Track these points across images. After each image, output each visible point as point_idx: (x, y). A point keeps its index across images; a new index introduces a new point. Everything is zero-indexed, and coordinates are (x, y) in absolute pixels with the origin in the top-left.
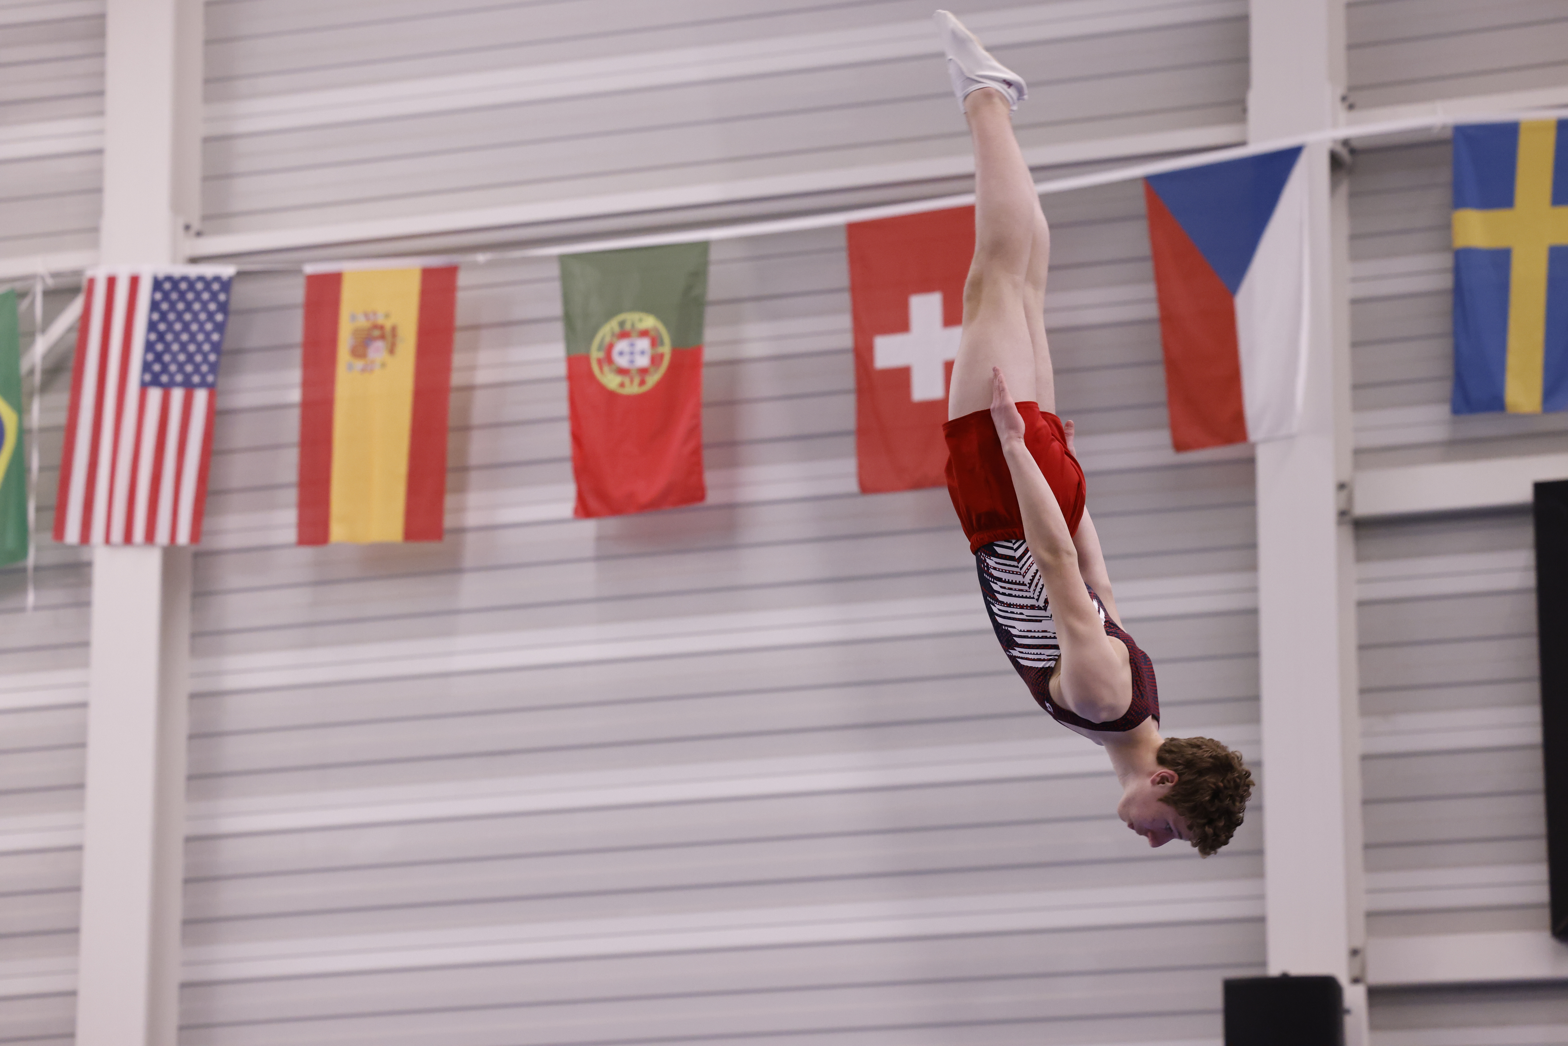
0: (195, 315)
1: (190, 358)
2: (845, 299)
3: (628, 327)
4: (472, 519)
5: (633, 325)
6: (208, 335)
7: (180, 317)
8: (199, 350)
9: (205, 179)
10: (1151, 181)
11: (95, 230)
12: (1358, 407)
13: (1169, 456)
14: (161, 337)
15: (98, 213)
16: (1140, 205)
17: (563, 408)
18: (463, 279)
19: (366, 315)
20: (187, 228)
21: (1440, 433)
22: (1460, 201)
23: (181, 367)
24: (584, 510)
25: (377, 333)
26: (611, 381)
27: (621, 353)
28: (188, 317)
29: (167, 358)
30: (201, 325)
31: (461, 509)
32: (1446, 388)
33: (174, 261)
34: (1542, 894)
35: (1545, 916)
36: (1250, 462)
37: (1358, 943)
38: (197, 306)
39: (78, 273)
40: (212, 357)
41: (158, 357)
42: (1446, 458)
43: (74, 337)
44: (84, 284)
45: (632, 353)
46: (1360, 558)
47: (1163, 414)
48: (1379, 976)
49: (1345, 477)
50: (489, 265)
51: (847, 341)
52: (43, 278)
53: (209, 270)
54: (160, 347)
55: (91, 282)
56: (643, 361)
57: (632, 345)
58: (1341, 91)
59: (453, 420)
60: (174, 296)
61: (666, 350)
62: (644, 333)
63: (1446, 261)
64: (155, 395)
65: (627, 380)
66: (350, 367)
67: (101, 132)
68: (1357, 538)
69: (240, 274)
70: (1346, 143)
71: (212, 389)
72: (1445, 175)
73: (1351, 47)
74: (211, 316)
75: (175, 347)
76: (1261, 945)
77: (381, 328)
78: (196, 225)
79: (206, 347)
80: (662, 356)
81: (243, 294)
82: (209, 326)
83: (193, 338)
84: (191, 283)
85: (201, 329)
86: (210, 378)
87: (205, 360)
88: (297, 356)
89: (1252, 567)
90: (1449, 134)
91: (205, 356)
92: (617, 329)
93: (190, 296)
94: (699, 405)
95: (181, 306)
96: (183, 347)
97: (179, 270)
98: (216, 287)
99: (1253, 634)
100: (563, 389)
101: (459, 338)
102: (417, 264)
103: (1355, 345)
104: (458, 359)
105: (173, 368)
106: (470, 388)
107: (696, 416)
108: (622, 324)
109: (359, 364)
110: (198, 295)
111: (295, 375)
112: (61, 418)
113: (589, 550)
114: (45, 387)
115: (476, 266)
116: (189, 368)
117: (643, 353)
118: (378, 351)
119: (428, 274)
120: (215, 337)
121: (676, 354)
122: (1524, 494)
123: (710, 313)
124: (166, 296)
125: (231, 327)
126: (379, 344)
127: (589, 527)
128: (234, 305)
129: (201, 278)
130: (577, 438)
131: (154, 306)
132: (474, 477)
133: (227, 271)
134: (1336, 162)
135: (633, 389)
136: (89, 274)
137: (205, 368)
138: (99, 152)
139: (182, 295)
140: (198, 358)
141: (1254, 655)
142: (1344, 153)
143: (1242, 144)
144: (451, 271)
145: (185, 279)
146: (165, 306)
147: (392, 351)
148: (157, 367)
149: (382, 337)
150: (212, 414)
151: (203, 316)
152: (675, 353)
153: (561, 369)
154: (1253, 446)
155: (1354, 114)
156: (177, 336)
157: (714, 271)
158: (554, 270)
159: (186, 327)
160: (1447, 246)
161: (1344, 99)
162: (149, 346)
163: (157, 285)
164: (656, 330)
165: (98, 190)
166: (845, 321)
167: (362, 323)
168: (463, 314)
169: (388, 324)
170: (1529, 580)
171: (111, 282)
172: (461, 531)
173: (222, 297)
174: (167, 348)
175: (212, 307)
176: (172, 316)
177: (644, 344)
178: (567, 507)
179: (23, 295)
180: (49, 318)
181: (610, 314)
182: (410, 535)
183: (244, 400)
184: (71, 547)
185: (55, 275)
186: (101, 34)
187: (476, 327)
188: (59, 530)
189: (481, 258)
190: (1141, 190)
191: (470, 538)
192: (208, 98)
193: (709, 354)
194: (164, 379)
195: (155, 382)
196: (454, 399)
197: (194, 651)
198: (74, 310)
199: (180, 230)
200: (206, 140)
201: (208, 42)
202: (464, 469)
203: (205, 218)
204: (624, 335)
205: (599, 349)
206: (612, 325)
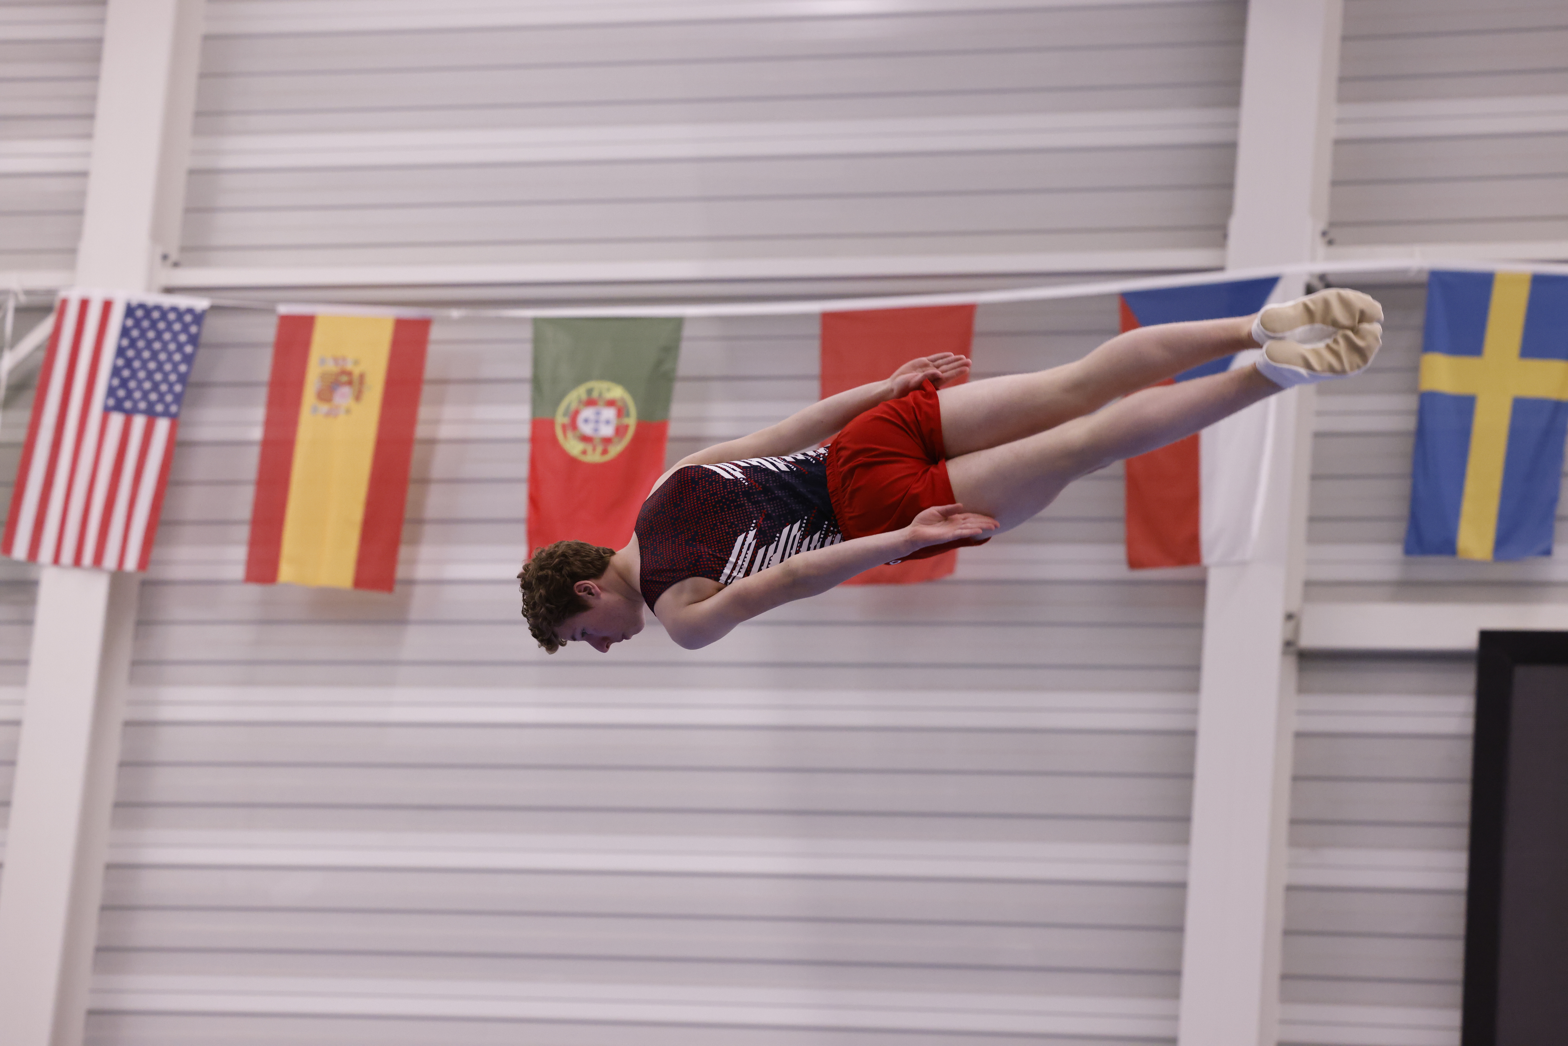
0: (165, 345)
1: (156, 387)
2: (814, 387)
4: (422, 572)
5: (600, 395)
6: (175, 365)
7: (149, 344)
8: (165, 379)
9: (187, 211)
10: (1127, 297)
11: (73, 251)
12: (1312, 539)
13: (1123, 572)
14: (128, 363)
15: (77, 234)
16: (1114, 320)
17: (523, 470)
18: (436, 333)
19: (336, 360)
20: (165, 257)
21: (1391, 573)
22: (1429, 345)
23: (145, 395)
25: (345, 378)
26: (574, 447)
27: (586, 421)
28: (157, 346)
29: (132, 384)
30: (170, 355)
31: (413, 562)
32: (1400, 529)
33: (149, 289)
36: (1201, 584)
38: (167, 336)
39: (51, 292)
40: (178, 388)
41: (124, 383)
42: (1395, 598)
43: (41, 355)
44: (57, 304)
45: (597, 422)
46: (1302, 690)
47: (1119, 530)
49: (1294, 608)
50: (463, 321)
52: (16, 294)
53: (183, 302)
54: (126, 373)
55: (64, 302)
56: (607, 431)
57: (598, 413)
58: (1322, 226)
59: (414, 471)
60: (146, 324)
61: (631, 421)
62: (611, 403)
63: (1411, 402)
64: (116, 420)
65: (589, 448)
66: (315, 410)
67: (87, 155)
68: (1301, 669)
69: (214, 308)
70: (1321, 275)
71: (174, 419)
72: (1417, 318)
73: (1335, 183)
74: (180, 347)
75: (142, 375)
77: (349, 374)
78: (174, 256)
79: (173, 377)
80: (626, 427)
81: (214, 328)
82: (177, 357)
83: (160, 368)
84: (164, 313)
85: (170, 359)
86: (174, 409)
87: (171, 390)
88: (262, 394)
89: (1194, 688)
90: (1424, 278)
91: (171, 385)
92: (584, 397)
93: (162, 325)
95: (151, 334)
96: (150, 375)
97: (153, 299)
99: (1190, 755)
100: (524, 451)
101: (427, 391)
102: (391, 314)
103: (1314, 477)
104: (424, 412)
105: (137, 395)
106: (433, 442)
108: (590, 391)
109: (324, 408)
110: (169, 325)
111: (259, 413)
112: (21, 435)
114: (8, 403)
115: (449, 321)
117: (608, 422)
118: (344, 397)
119: (401, 324)
120: (183, 368)
121: (641, 427)
122: (1469, 641)
123: (679, 388)
124: (137, 324)
125: (199, 360)
126: (346, 390)
128: (204, 339)
129: (174, 309)
130: (534, 501)
131: (125, 332)
132: (429, 530)
133: (201, 303)
135: (594, 457)
136: (63, 294)
137: (169, 398)
138: (84, 174)
139: (154, 325)
140: (164, 388)
141: (1189, 776)
143: (1220, 269)
144: (424, 325)
145: (158, 308)
146: (135, 333)
147: (358, 397)
148: (121, 393)
149: (350, 383)
150: (173, 445)
151: (172, 347)
152: (640, 424)
153: (525, 431)
154: (1206, 569)
155: (1333, 249)
156: (144, 363)
157: (686, 347)
158: (527, 333)
159: (154, 356)
160: (1413, 388)
161: (1324, 234)
162: (116, 372)
163: (130, 311)
164: (623, 400)
165: (79, 213)
167: (331, 367)
168: (432, 368)
169: (356, 371)
170: (1468, 726)
171: (84, 305)
172: (411, 582)
173: (193, 329)
174: (134, 375)
175: (183, 338)
176: (141, 344)
177: (609, 413)
180: (19, 335)
181: (578, 381)
182: (360, 582)
183: (204, 433)
184: (18, 563)
185: (28, 293)
186: (96, 58)
187: (444, 382)
188: (8, 545)
189: (455, 313)
190: (1116, 305)
191: (419, 591)
192: (197, 131)
193: (674, 429)
194: (128, 405)
195: (118, 407)
196: (417, 452)
197: (133, 679)
198: (44, 329)
199: (158, 259)
200: (192, 172)
201: (202, 76)
202: (420, 521)
203: (184, 249)
204: (591, 402)
205: (565, 415)
206: (580, 392)
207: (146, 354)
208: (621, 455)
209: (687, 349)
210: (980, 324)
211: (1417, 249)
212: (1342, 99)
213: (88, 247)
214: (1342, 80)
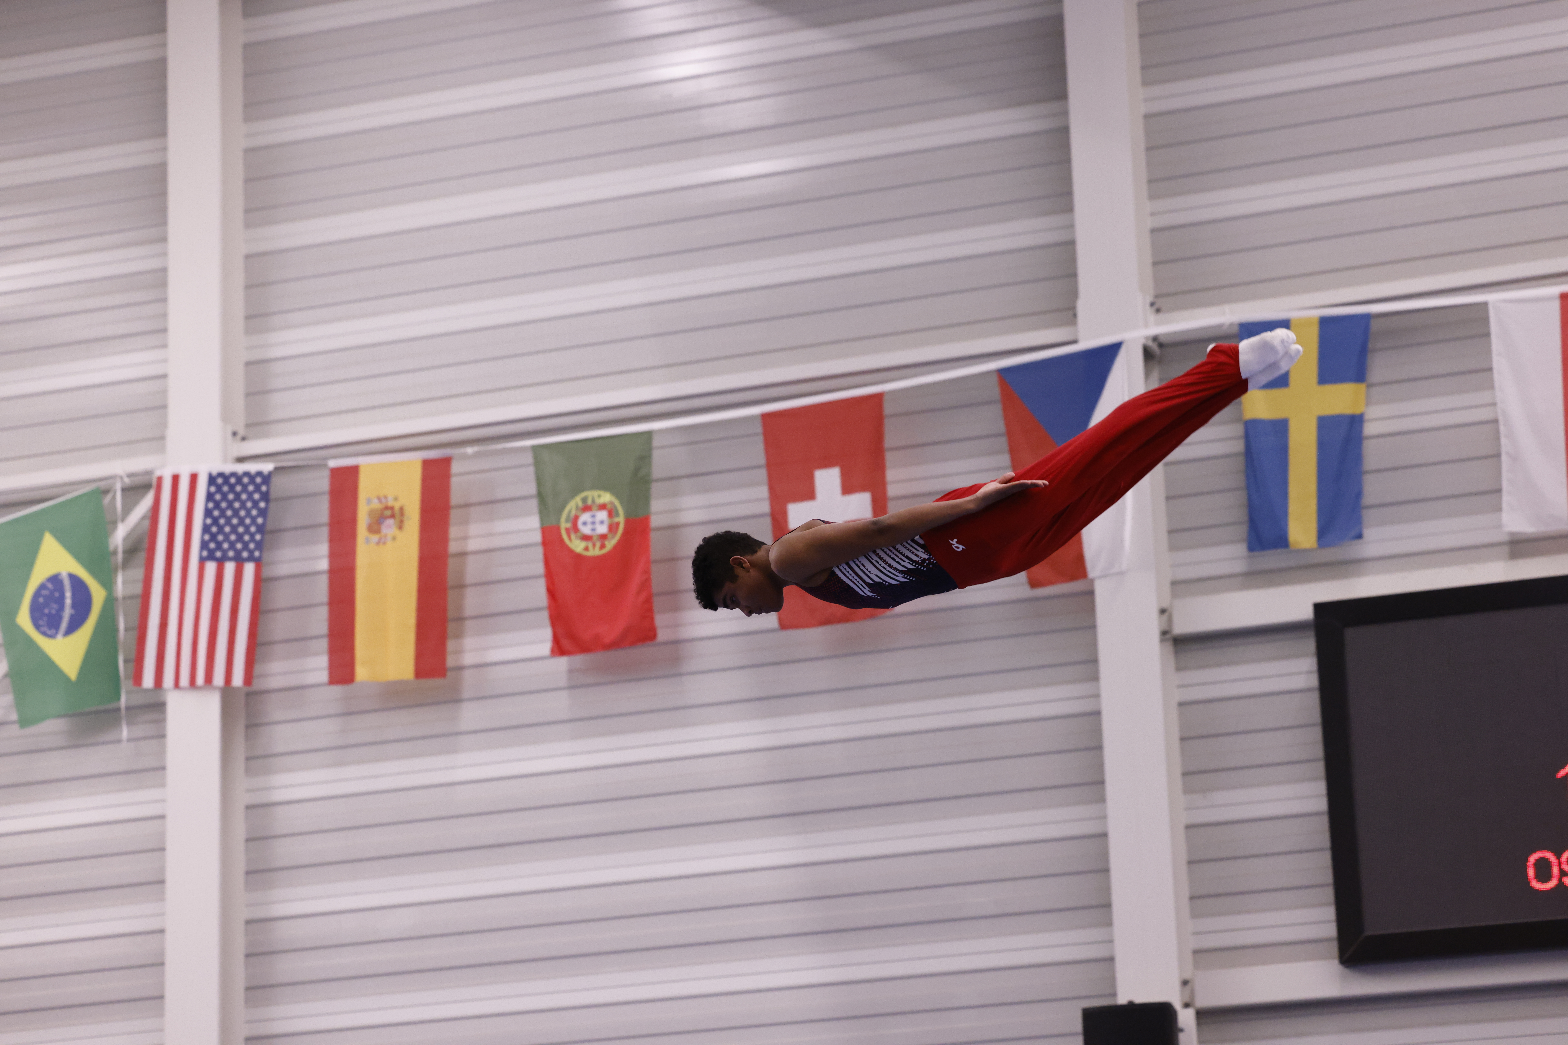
0: (243, 504)
1: (240, 538)
2: (763, 474)
3: (589, 502)
4: (468, 659)
5: (593, 501)
6: (254, 520)
7: (230, 505)
8: (247, 530)
9: (248, 395)
10: (1002, 373)
11: (162, 438)
12: (1173, 548)
13: (1026, 591)
14: (215, 521)
15: (164, 424)
16: (995, 392)
17: (539, 568)
18: (456, 468)
19: (379, 498)
20: (235, 434)
21: (1239, 567)
23: (232, 545)
24: (559, 649)
25: (388, 513)
26: (578, 546)
27: (585, 523)
28: (237, 505)
29: (220, 538)
30: (248, 512)
31: (459, 652)
32: (1242, 530)
33: (225, 461)
34: (1331, 930)
35: (1334, 947)
36: (1090, 594)
37: (1187, 976)
38: (244, 496)
39: (149, 473)
40: (258, 537)
41: (213, 537)
42: (1245, 587)
43: (146, 524)
44: (154, 482)
45: (593, 523)
46: (1179, 668)
48: (1205, 1001)
49: (1165, 604)
50: (476, 455)
51: (765, 507)
52: (121, 477)
53: (252, 467)
54: (214, 529)
55: (160, 479)
56: (603, 529)
57: (593, 516)
58: (1149, 298)
59: (451, 579)
60: (225, 488)
61: (621, 519)
62: (603, 507)
63: (1238, 430)
65: (590, 545)
66: (368, 541)
67: (165, 361)
68: (1176, 652)
69: (277, 469)
70: (1155, 339)
71: (258, 562)
73: (1156, 263)
74: (255, 504)
75: (227, 529)
76: (1112, 980)
77: (392, 508)
78: (242, 432)
79: (253, 529)
80: (618, 524)
81: (281, 486)
82: (254, 512)
83: (241, 522)
84: (239, 479)
85: (248, 514)
86: (257, 554)
87: (252, 538)
88: (324, 533)
89: (1095, 677)
90: (1235, 330)
91: (252, 535)
92: (581, 505)
93: (238, 488)
94: (648, 562)
95: (231, 496)
96: (234, 529)
97: (229, 468)
98: (258, 480)
99: (1098, 732)
100: (539, 553)
101: (454, 514)
102: (418, 457)
103: (1168, 498)
104: (454, 532)
105: (226, 546)
106: (464, 554)
107: (647, 572)
108: (584, 500)
109: (375, 538)
110: (245, 488)
111: (323, 549)
112: (138, 589)
113: (563, 681)
114: (126, 564)
115: (465, 457)
116: (239, 546)
117: (602, 522)
118: (389, 527)
119: (427, 464)
120: (260, 521)
122: (1306, 613)
123: (655, 488)
124: (219, 488)
125: (271, 513)
126: (390, 522)
127: (563, 662)
128: (274, 494)
129: (247, 474)
130: (551, 592)
131: (210, 497)
132: (469, 625)
133: (267, 467)
134: (1148, 354)
135: (595, 551)
136: (158, 473)
137: (252, 546)
138: (164, 376)
139: (232, 488)
140: (247, 538)
141: (1100, 748)
142: (1154, 346)
143: (1074, 342)
144: (446, 462)
145: (233, 474)
146: (218, 497)
147: (400, 527)
148: (212, 545)
149: (393, 516)
150: (259, 582)
151: (249, 504)
152: (628, 521)
153: (537, 537)
154: (1092, 581)
155: (1161, 316)
156: (228, 521)
157: (656, 455)
158: (529, 458)
159: (236, 513)
161: (1152, 304)
162: (206, 529)
163: (212, 480)
164: (612, 503)
165: (164, 407)
166: (763, 491)
167: (376, 505)
168: (456, 496)
169: (397, 506)
170: (1313, 681)
171: (176, 479)
172: (460, 668)
173: (264, 488)
174: (221, 530)
175: (257, 496)
176: (224, 505)
177: (603, 515)
178: (545, 647)
179: (106, 492)
180: (127, 510)
181: (575, 492)
182: (420, 673)
183: (283, 569)
184: (148, 690)
185: (130, 475)
186: (163, 284)
187: (467, 505)
188: (138, 677)
189: (470, 450)
190: (995, 380)
191: (467, 674)
192: (248, 331)
193: (655, 521)
194: (218, 554)
195: (211, 557)
196: (452, 564)
197: (248, 772)
198: (147, 502)
199: (229, 436)
200: (248, 364)
201: (248, 287)
202: (461, 619)
203: (248, 426)
204: (586, 508)
205: (567, 521)
206: (577, 501)
207: (229, 513)
208: (615, 547)
209: (657, 456)
210: (888, 408)
211: (1227, 308)
212: (1153, 196)
213: (173, 433)
214: (1150, 181)
